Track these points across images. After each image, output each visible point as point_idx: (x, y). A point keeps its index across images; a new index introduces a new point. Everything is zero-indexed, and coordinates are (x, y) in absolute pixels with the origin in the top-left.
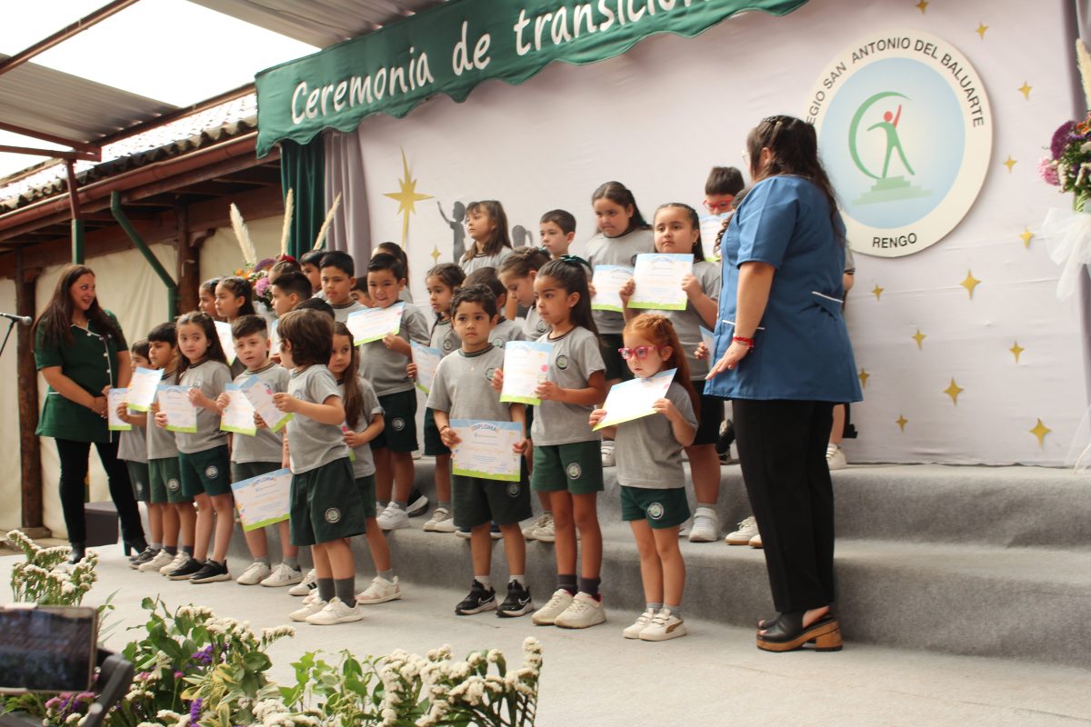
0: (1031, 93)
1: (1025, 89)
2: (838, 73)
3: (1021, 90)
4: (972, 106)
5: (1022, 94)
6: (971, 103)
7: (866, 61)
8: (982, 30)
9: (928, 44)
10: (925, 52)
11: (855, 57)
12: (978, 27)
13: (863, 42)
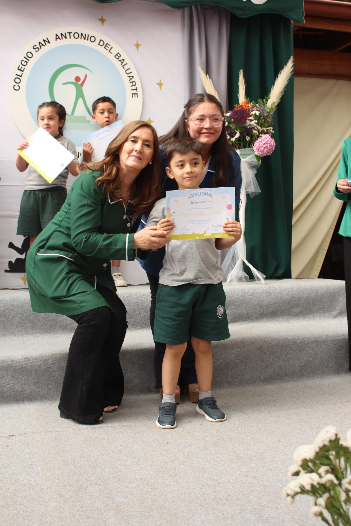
0: (163, 87)
1: (160, 84)
3: (158, 84)
5: (158, 87)
8: (137, 46)
12: (135, 43)
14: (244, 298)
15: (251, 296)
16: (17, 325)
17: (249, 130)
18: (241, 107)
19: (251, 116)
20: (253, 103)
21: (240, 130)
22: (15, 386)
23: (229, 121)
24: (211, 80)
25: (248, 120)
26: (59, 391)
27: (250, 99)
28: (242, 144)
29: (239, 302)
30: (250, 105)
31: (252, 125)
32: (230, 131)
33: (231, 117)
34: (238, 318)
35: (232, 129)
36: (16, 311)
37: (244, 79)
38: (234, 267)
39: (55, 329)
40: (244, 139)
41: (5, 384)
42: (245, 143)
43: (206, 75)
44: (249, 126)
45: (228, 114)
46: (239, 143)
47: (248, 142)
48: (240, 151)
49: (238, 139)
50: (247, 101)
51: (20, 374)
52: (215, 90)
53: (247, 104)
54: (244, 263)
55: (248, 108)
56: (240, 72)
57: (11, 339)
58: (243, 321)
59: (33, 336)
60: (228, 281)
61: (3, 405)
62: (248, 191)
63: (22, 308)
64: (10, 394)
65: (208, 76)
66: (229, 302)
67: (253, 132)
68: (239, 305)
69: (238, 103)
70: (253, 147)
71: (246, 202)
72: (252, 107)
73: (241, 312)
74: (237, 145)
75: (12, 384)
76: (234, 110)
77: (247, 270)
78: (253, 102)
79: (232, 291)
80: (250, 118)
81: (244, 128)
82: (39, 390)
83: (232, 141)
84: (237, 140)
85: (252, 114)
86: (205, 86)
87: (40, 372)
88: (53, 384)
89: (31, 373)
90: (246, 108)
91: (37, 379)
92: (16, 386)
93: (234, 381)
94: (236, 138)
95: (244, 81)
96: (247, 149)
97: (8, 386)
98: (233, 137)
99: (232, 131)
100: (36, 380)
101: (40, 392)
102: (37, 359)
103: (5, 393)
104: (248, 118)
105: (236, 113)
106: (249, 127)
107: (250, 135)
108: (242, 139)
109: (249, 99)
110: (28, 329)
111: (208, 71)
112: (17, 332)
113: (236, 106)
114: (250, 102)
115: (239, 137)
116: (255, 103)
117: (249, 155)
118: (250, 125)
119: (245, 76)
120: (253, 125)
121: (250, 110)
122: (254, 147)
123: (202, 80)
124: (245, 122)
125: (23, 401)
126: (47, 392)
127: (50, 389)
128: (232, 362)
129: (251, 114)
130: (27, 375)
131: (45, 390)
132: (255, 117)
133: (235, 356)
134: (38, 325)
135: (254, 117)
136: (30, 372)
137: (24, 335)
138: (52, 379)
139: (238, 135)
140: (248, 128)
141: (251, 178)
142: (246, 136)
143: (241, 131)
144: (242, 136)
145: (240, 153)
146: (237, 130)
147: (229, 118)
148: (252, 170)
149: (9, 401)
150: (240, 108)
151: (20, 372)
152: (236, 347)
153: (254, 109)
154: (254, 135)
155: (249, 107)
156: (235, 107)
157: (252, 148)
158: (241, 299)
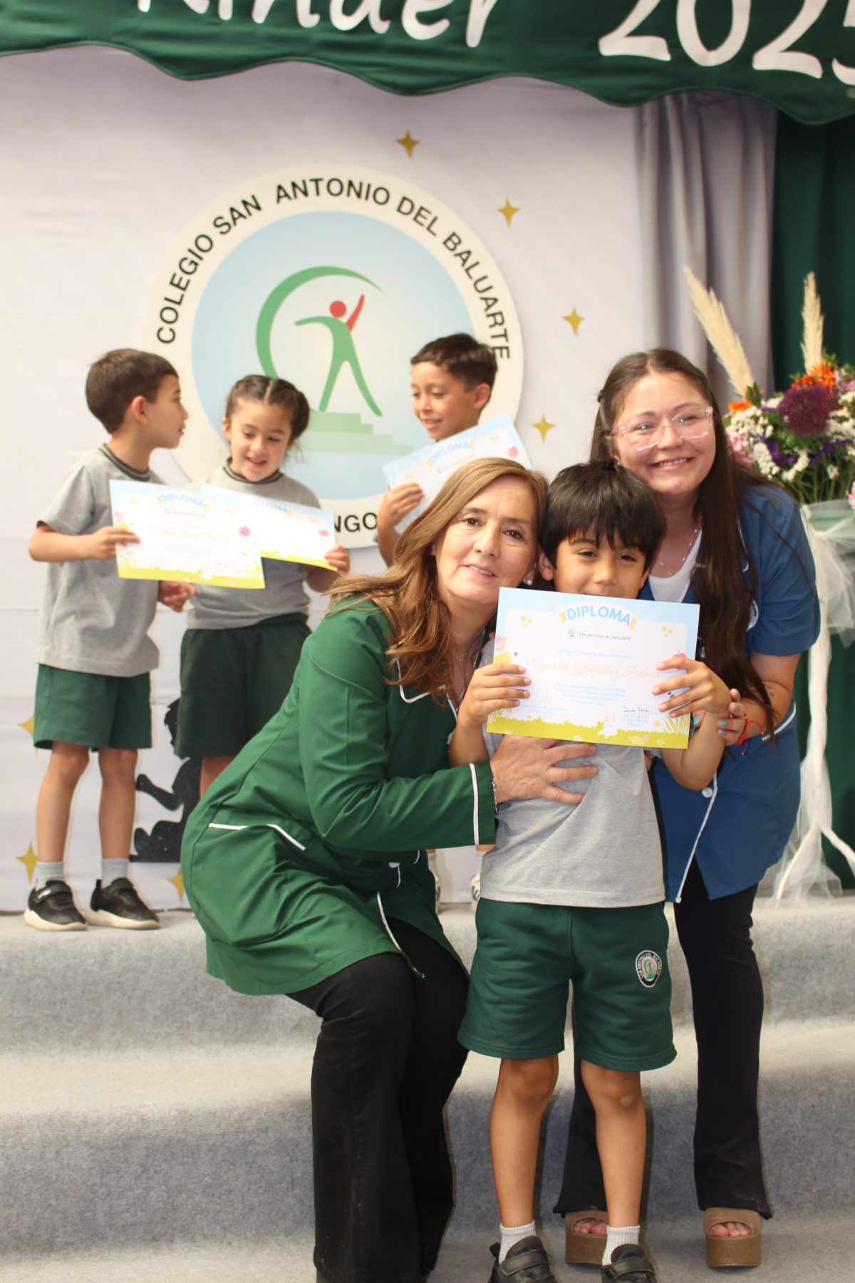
0: (582, 326)
1: (574, 320)
2: (242, 209)
3: (567, 318)
4: (491, 326)
5: (568, 326)
6: (491, 320)
7: (299, 205)
8: (508, 212)
9: (422, 208)
10: (415, 219)
11: (281, 193)
12: (503, 205)
13: (301, 173)
14: (828, 947)
15: (849, 941)
16: (155, 1017)
17: (837, 447)
18: (810, 383)
19: (841, 407)
20: (846, 370)
21: (810, 447)
22: (148, 1195)
23: (777, 421)
24: (721, 306)
25: (834, 418)
26: (277, 1215)
27: (838, 357)
28: (815, 489)
29: (811, 958)
30: (838, 375)
31: (845, 433)
32: (781, 450)
33: (781, 410)
34: (810, 1007)
35: (784, 446)
36: (155, 975)
37: (819, 300)
38: (794, 850)
39: (267, 1029)
40: (822, 473)
41: (121, 1190)
42: (825, 485)
43: (708, 290)
44: (836, 437)
45: (774, 403)
46: (806, 487)
47: (833, 484)
48: (811, 509)
49: (805, 476)
50: (830, 364)
51: (166, 1160)
52: (734, 335)
53: (830, 373)
54: (825, 841)
55: (832, 383)
56: (805, 282)
57: (138, 1057)
58: (825, 1015)
59: (201, 1051)
60: (779, 892)
61: (114, 1253)
62: (835, 625)
63: (172, 967)
64: (134, 1218)
65: (712, 294)
66: (783, 958)
67: (846, 454)
68: (809, 966)
69: (803, 370)
70: (847, 498)
71: (830, 658)
72: (843, 380)
73: (817, 988)
74: (802, 491)
75: (140, 1190)
76: (790, 391)
77: (833, 859)
78: (847, 366)
79: (789, 924)
80: (840, 413)
81: (819, 443)
82: (218, 1207)
83: (787, 481)
84: (802, 476)
85: (845, 403)
86: (702, 322)
87: (223, 1155)
88: (261, 1191)
89: (196, 1156)
90: (827, 383)
91: (214, 1177)
92: (151, 1194)
93: (799, 1197)
94: (797, 472)
95: (818, 306)
96: (829, 503)
97: (130, 1193)
98: (788, 467)
99: (786, 452)
100: (211, 1178)
101: (222, 1215)
102: (214, 1114)
103: (120, 1214)
104: (832, 414)
105: (798, 398)
106: (837, 440)
107: (838, 462)
108: (815, 474)
109: (834, 356)
110: (188, 1028)
111: (712, 281)
112: (157, 1038)
113: (796, 377)
114: (836, 367)
115: (808, 469)
116: (852, 368)
117: (838, 519)
118: (836, 433)
119: (820, 291)
120: (847, 432)
121: (838, 391)
122: (850, 496)
123: (697, 304)
124: (824, 426)
125: (172, 1241)
126: (242, 1214)
127: (252, 1208)
128: (794, 1139)
129: (840, 402)
130: (184, 1164)
131: (236, 1209)
132: (852, 409)
133: (803, 1118)
134: (217, 1018)
135: (849, 409)
136: (193, 1153)
137: (178, 1048)
138: (259, 1176)
139: (802, 463)
140: (834, 441)
141: (843, 587)
142: (828, 465)
143: (811, 452)
144: (815, 467)
145: (812, 516)
146: (801, 448)
147: (778, 414)
148: (847, 565)
149: (129, 1240)
150: (808, 384)
151: (165, 1154)
152: (807, 1093)
153: (849, 386)
154: (850, 462)
155: (834, 379)
156: (792, 381)
157: (844, 501)
158: (817, 948)
